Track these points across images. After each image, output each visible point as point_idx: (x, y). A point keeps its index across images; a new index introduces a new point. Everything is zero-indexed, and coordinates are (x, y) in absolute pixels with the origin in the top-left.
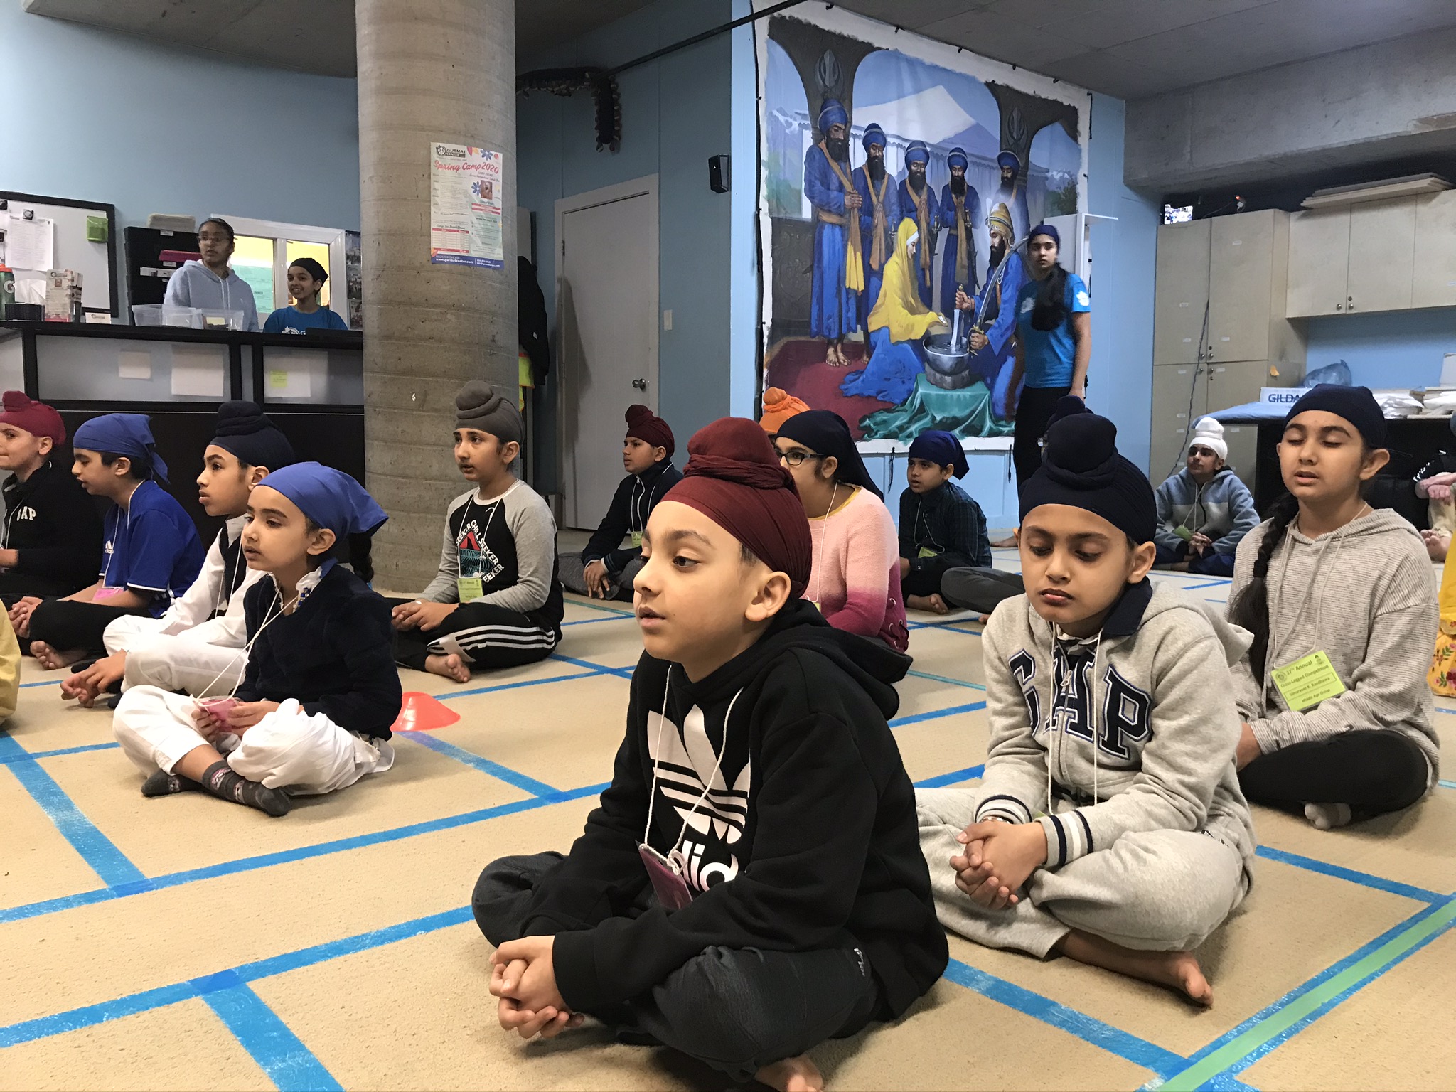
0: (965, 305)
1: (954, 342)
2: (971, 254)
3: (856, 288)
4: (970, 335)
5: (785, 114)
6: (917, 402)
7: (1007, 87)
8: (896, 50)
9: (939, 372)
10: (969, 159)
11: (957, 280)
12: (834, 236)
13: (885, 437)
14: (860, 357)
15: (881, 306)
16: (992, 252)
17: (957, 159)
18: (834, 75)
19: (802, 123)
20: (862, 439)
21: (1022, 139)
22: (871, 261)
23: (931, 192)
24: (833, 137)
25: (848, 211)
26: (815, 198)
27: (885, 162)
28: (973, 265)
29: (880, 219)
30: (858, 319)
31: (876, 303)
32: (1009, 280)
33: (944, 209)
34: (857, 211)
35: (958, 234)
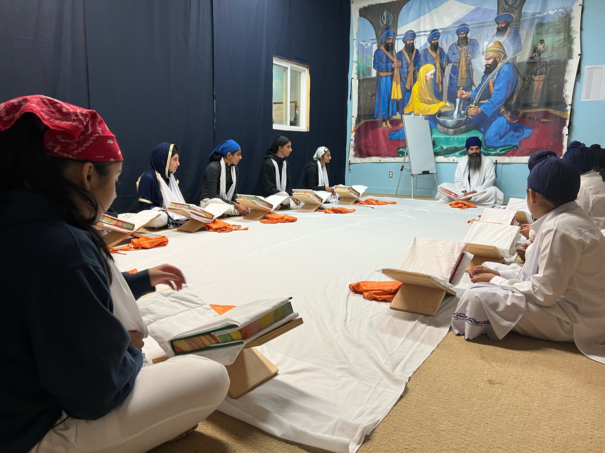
0: (464, 96)
1: (456, 113)
2: (469, 71)
3: (397, 98)
4: (468, 109)
5: (365, 42)
9: (446, 128)
10: (470, 27)
11: (458, 85)
12: (387, 80)
14: (398, 125)
15: (410, 103)
16: (487, 68)
17: (463, 29)
18: (388, 19)
19: (373, 42)
20: (398, 156)
21: (516, 3)
22: (406, 86)
23: (442, 50)
24: (387, 43)
25: (393, 70)
26: (378, 68)
27: (414, 44)
28: (471, 77)
29: (412, 68)
30: (398, 110)
31: (408, 102)
32: (500, 78)
33: (450, 56)
34: (398, 68)
35: (460, 64)
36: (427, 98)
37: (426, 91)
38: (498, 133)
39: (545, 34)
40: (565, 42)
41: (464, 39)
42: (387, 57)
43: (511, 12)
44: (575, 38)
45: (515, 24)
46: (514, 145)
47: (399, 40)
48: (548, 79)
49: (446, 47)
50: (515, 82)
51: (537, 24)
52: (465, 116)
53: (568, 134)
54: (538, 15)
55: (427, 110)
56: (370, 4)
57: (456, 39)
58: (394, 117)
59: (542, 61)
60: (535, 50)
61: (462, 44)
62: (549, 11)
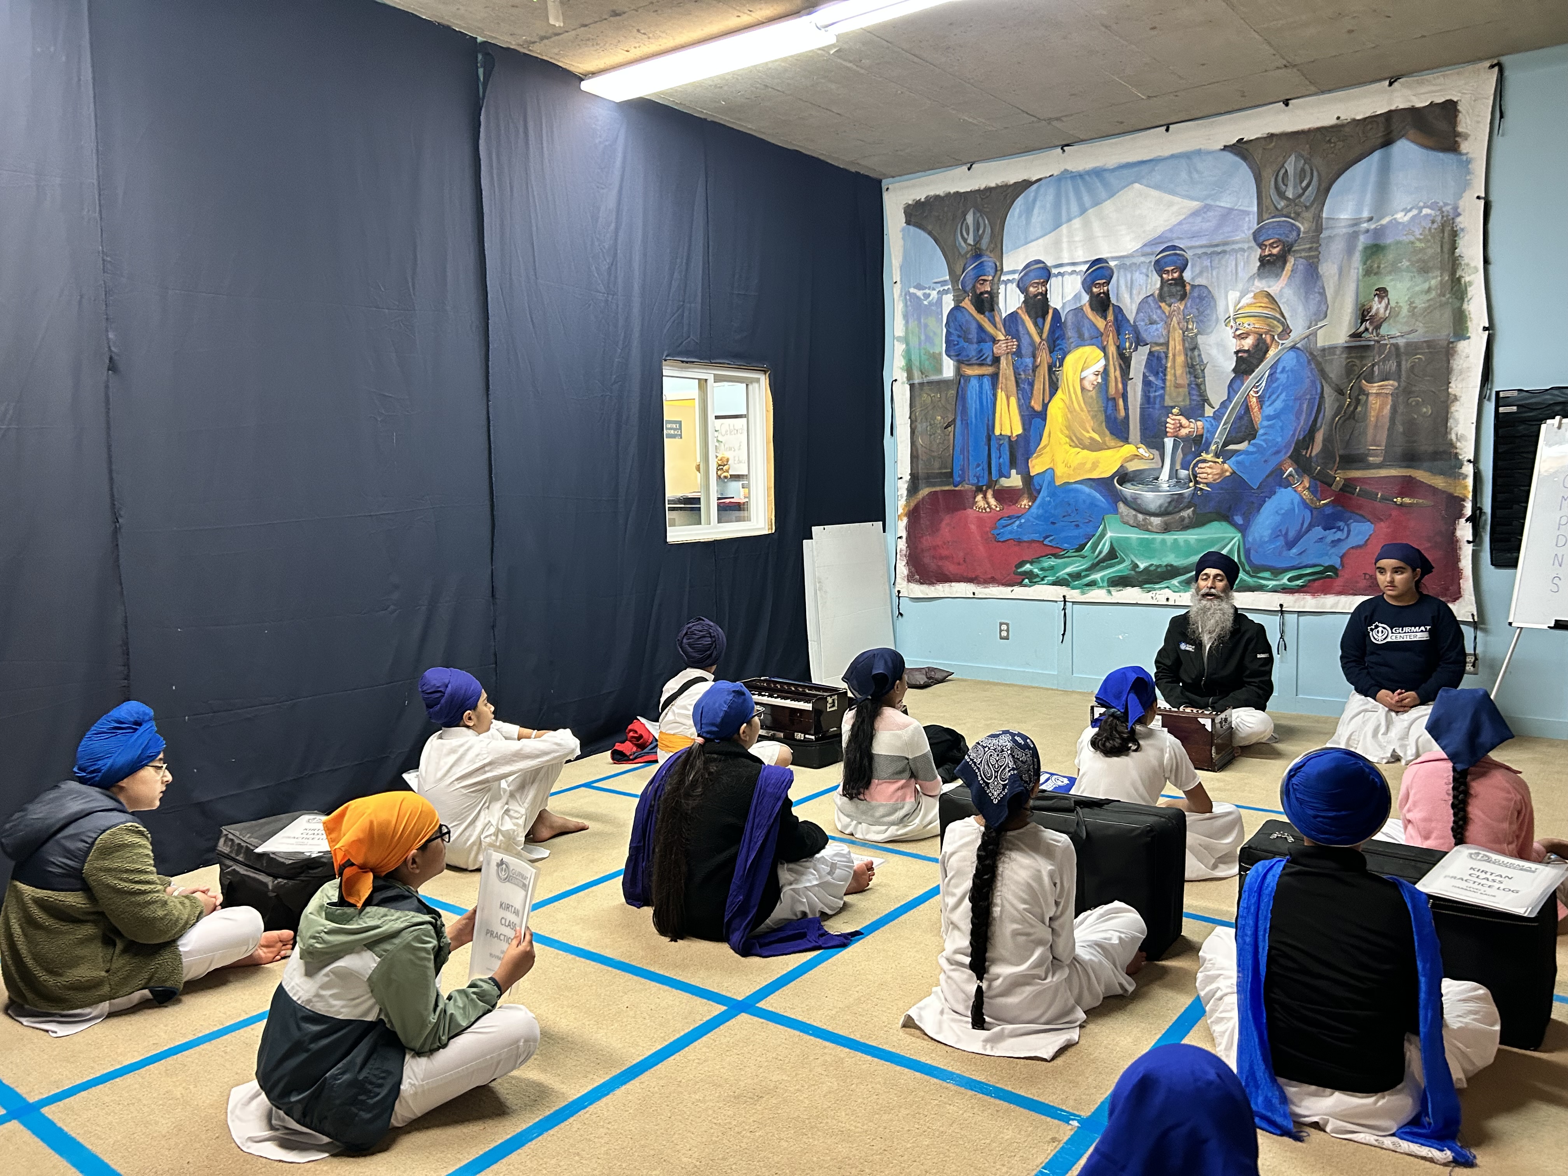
0: (1184, 432)
1: (1165, 475)
2: (1195, 367)
3: (1009, 434)
4: (1196, 465)
5: (921, 288)
6: (1104, 547)
7: (1272, 136)
8: (1066, 171)
9: (1141, 513)
10: (1189, 254)
11: (1168, 402)
12: (981, 386)
13: (1054, 583)
15: (1045, 447)
16: (1239, 360)
17: (1170, 258)
18: (978, 231)
19: (941, 289)
20: (1020, 584)
21: (1307, 193)
22: (1033, 403)
23: (1119, 310)
24: (978, 292)
25: (996, 360)
26: (958, 355)
27: (1048, 296)
28: (1200, 380)
29: (1044, 357)
30: (1013, 464)
31: (1039, 444)
32: (1278, 387)
33: (1141, 325)
34: (1010, 356)
35: (1168, 349)
36: (1087, 435)
37: (1085, 416)
38: (1280, 530)
39: (1390, 273)
40: (1444, 296)
41: (1176, 284)
42: (981, 328)
43: (1292, 215)
44: (1470, 283)
45: (1308, 246)
46: (1327, 564)
47: (1009, 285)
48: (1405, 393)
49: (1129, 304)
50: (1317, 397)
51: (1366, 248)
52: (1191, 484)
53: (1471, 539)
54: (1365, 225)
55: (1088, 466)
56: (932, 193)
57: (1155, 284)
58: (1005, 482)
59: (1387, 344)
60: (1363, 314)
61: (1172, 295)
62: (1397, 212)
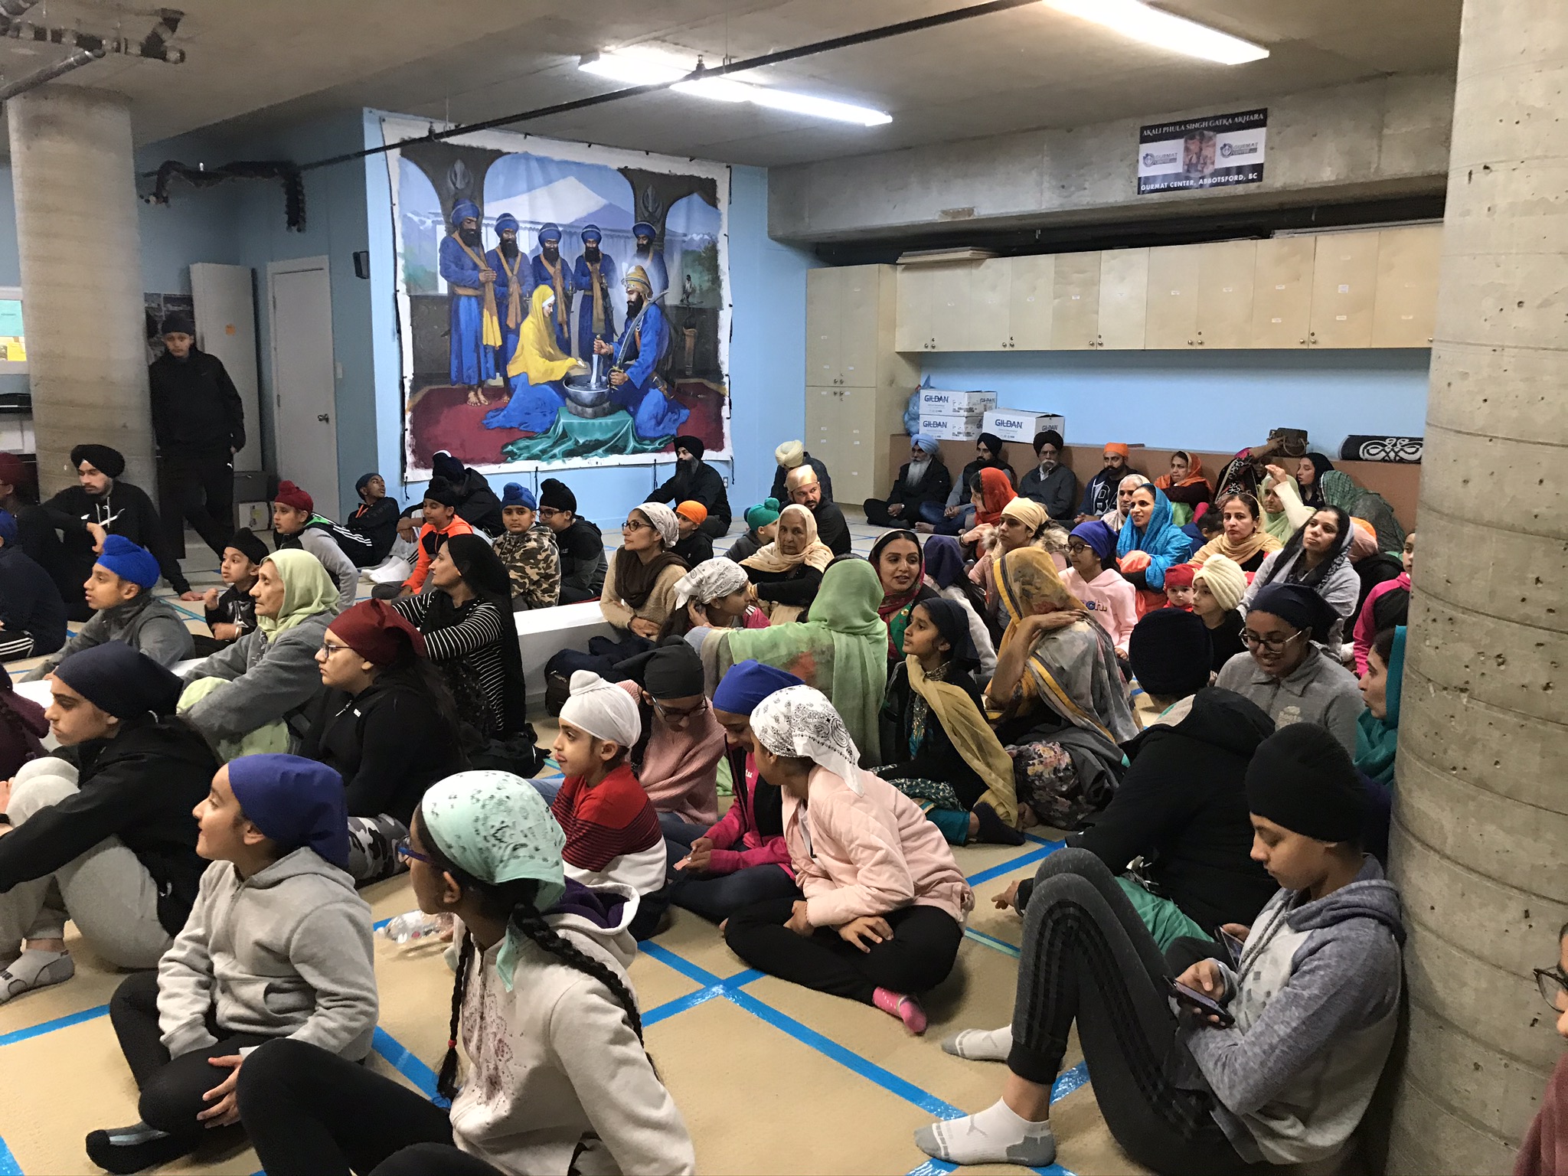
1: (593, 379)
2: (608, 310)
3: (494, 344)
4: (610, 374)
5: (417, 214)
6: (560, 430)
7: (641, 170)
8: (526, 153)
9: (580, 405)
10: (602, 233)
11: (594, 331)
12: (470, 305)
13: (529, 458)
14: (500, 398)
15: (519, 356)
16: (629, 307)
17: (591, 233)
18: (464, 179)
19: (435, 219)
20: (505, 461)
21: (657, 211)
22: (509, 323)
23: (564, 263)
24: (466, 228)
25: (483, 285)
26: (452, 277)
28: (610, 318)
29: (515, 289)
30: (496, 368)
31: (513, 354)
32: (648, 326)
33: (578, 275)
34: (491, 284)
35: (593, 294)
36: (547, 349)
37: (545, 334)
38: (653, 414)
41: (594, 251)
42: (467, 257)
44: (723, 280)
46: (672, 434)
48: (699, 336)
50: (667, 335)
51: (683, 251)
54: (683, 238)
55: (549, 371)
59: (694, 308)
61: (592, 259)
62: (694, 235)
